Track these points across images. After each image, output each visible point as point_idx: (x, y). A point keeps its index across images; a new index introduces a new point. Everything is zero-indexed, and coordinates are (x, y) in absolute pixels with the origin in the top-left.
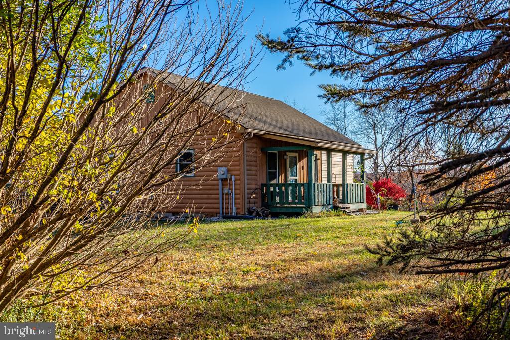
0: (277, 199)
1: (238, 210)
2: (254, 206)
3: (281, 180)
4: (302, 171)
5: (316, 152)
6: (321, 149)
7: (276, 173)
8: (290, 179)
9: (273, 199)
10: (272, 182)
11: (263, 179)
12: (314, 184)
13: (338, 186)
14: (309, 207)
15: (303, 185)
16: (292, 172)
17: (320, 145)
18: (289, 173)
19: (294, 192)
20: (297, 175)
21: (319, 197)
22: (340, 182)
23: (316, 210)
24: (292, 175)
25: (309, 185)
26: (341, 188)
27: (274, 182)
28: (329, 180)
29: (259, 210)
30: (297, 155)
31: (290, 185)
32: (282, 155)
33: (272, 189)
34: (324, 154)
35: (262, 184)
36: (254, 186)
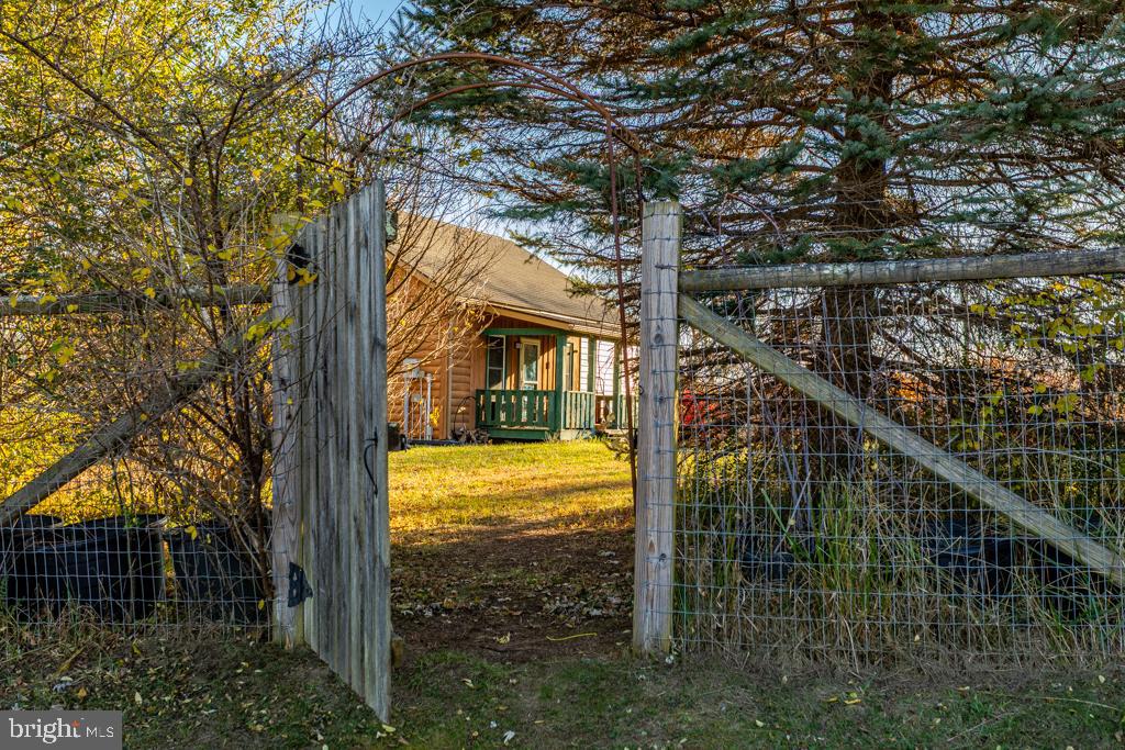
0: (503, 417)
1: (437, 432)
2: (462, 427)
3: (509, 384)
4: (545, 371)
5: (570, 339)
6: (580, 335)
7: (500, 372)
8: (525, 384)
9: (494, 416)
10: (494, 388)
11: (478, 382)
12: (566, 393)
13: (607, 399)
14: (555, 430)
15: (546, 393)
16: (529, 370)
17: (577, 328)
18: (523, 374)
19: (531, 406)
20: (535, 376)
21: (572, 416)
22: (609, 392)
23: (566, 435)
24: (529, 377)
25: (556, 395)
26: (611, 403)
27: (499, 387)
28: (590, 388)
29: (472, 433)
30: (538, 343)
31: (525, 393)
32: (513, 342)
33: (493, 398)
34: (585, 344)
35: (477, 390)
36: (464, 394)
